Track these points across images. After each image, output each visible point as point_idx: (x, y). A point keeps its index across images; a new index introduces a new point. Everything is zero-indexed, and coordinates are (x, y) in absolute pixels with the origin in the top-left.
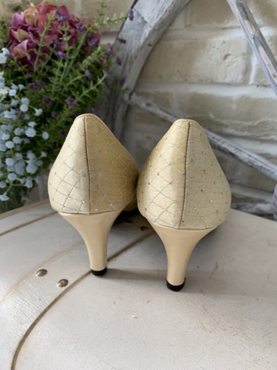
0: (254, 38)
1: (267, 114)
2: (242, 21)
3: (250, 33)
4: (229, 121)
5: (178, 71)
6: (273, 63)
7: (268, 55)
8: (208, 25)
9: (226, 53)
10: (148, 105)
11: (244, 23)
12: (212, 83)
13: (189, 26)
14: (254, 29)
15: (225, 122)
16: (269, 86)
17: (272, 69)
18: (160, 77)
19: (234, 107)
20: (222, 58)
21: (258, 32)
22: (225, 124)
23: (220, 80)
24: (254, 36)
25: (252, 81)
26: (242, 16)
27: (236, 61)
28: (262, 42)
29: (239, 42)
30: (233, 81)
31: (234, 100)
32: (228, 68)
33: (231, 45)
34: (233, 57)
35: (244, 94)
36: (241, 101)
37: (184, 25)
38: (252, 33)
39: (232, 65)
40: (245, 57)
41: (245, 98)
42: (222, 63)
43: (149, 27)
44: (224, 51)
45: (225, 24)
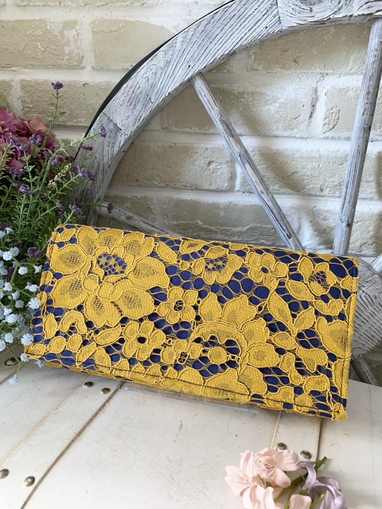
0: (240, 156)
1: (255, 220)
2: (227, 138)
4: (219, 227)
5: (158, 175)
6: (260, 181)
7: (255, 173)
8: (188, 130)
9: (209, 159)
10: (129, 218)
11: (229, 140)
12: (197, 189)
13: (167, 128)
14: (239, 146)
15: (212, 228)
17: (259, 185)
18: (137, 180)
19: (222, 213)
20: (206, 165)
22: (215, 230)
23: (207, 188)
24: (240, 153)
25: (237, 188)
26: (227, 133)
27: (221, 168)
29: (222, 149)
30: (219, 188)
31: (221, 207)
32: (213, 175)
33: (214, 152)
34: (217, 164)
35: (231, 201)
36: (229, 208)
37: (160, 127)
38: (237, 150)
39: (217, 172)
40: (229, 164)
41: (232, 205)
42: (206, 170)
43: (123, 134)
44: (208, 158)
45: (206, 130)
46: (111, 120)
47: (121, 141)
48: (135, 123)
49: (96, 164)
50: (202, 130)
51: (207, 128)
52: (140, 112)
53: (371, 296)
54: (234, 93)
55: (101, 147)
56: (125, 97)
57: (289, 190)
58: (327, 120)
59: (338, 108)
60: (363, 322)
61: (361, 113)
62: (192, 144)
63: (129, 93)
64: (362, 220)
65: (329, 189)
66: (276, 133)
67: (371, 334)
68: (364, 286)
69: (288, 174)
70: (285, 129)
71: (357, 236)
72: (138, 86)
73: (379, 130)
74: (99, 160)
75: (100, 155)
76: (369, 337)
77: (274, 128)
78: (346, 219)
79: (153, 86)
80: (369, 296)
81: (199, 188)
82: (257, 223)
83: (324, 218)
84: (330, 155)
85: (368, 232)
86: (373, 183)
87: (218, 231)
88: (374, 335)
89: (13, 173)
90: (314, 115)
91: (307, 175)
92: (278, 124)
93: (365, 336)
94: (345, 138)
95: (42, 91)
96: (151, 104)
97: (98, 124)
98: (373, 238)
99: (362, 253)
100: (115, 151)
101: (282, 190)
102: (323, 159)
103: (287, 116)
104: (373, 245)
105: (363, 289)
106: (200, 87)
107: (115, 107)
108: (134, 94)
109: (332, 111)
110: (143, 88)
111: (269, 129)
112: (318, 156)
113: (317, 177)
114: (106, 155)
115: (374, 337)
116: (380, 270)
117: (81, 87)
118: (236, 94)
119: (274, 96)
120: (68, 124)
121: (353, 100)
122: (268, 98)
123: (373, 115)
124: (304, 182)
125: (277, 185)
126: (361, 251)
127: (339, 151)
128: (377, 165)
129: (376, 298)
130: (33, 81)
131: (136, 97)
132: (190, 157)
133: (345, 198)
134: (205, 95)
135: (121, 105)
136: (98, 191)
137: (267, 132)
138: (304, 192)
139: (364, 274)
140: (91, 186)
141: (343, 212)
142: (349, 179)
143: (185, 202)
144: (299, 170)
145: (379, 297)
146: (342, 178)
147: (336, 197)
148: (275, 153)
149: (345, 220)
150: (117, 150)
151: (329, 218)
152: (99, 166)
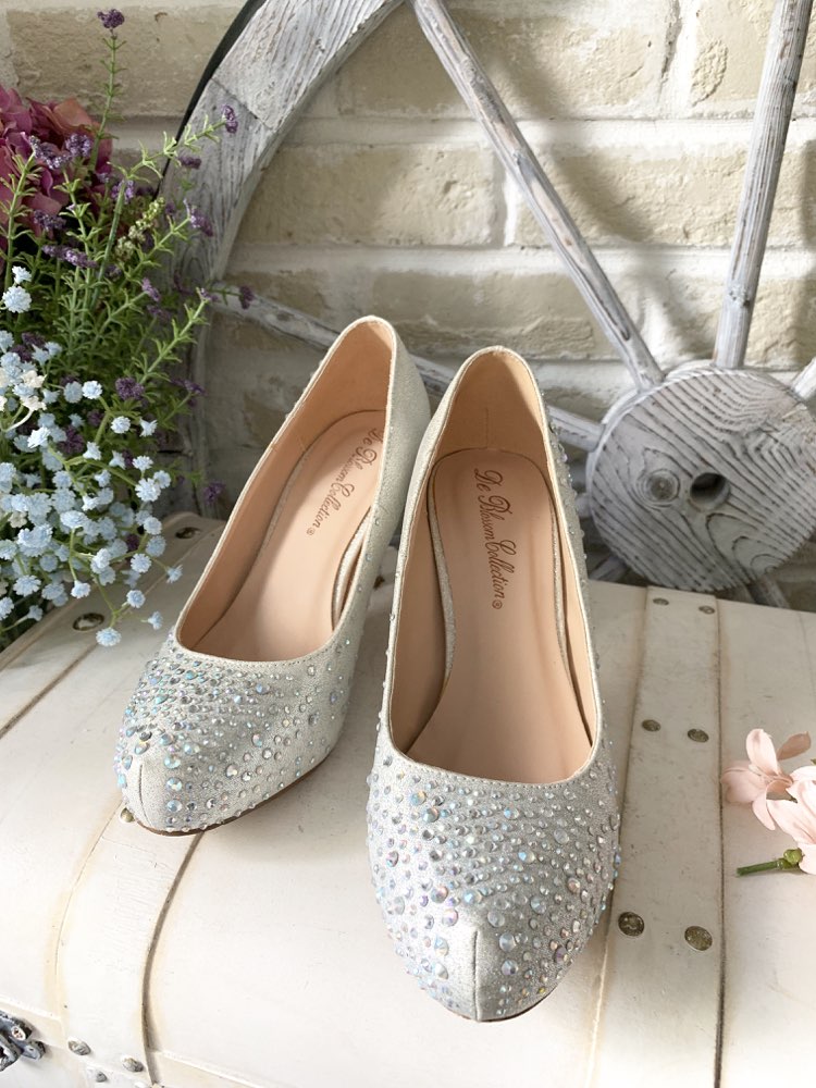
0: (519, 163)
1: (549, 308)
2: (490, 126)
3: (509, 152)
4: (471, 329)
5: (335, 219)
6: (561, 214)
7: (552, 200)
8: (398, 113)
9: (447, 178)
10: (283, 317)
11: (495, 130)
12: (422, 245)
13: (350, 111)
14: (517, 142)
15: (457, 332)
16: (548, 247)
17: (560, 227)
18: (290, 234)
19: (478, 298)
20: (441, 189)
21: (524, 149)
22: (463, 335)
23: (442, 240)
24: (519, 158)
25: (509, 238)
26: (489, 114)
27: (473, 196)
28: (537, 171)
29: (474, 153)
30: (470, 241)
31: (476, 281)
32: (457, 212)
33: (456, 160)
34: (465, 187)
35: (496, 269)
36: (493, 282)
37: (336, 110)
38: (513, 152)
39: (465, 205)
40: (491, 187)
41: (499, 277)
42: (441, 200)
43: (262, 128)
44: (443, 174)
45: (437, 112)
46: (234, 98)
47: (257, 145)
48: (287, 100)
49: (207, 201)
50: (429, 110)
51: (439, 105)
52: (297, 73)
53: (791, 448)
54: (498, 22)
55: (215, 161)
56: (263, 39)
57: (618, 238)
58: (700, 74)
59: (723, 47)
60: (774, 503)
61: (778, 53)
62: (408, 144)
63: (269, 30)
64: (769, 295)
65: (701, 232)
66: (590, 111)
67: (788, 526)
68: (776, 430)
69: (618, 202)
70: (610, 102)
71: (760, 328)
72: (289, 12)
73: (809, 92)
74: (211, 190)
75: (213, 177)
76: (786, 533)
77: (586, 99)
78: (743, 290)
79: (323, 11)
80: (788, 449)
81: (426, 242)
82: (553, 314)
83: (691, 294)
84: (706, 155)
85: (782, 320)
86: (794, 212)
87: (470, 337)
88: (796, 526)
89: (42, 222)
90: (673, 65)
91: (656, 202)
92: (595, 90)
93: (778, 531)
94: (737, 114)
95: (61, 36)
96: (320, 54)
97: (204, 107)
98: (793, 333)
99: (768, 365)
100: (246, 167)
101: (604, 240)
102: (690, 165)
103: (613, 71)
104: (791, 348)
105: (776, 435)
106: (426, 9)
107: (240, 66)
108: (281, 33)
109: (711, 54)
110: (301, 16)
111: (575, 104)
112: (679, 158)
113: (677, 205)
114: (227, 180)
115: (796, 531)
116: (808, 396)
117: (150, 24)
118: (502, 24)
119: (587, 24)
120: (127, 113)
121: (756, 26)
122: (573, 30)
123: (801, 57)
124: (651, 218)
125: (594, 229)
126: (766, 361)
127: (725, 144)
128: (803, 172)
129: (800, 452)
130: (38, 13)
131: (286, 39)
132: (405, 176)
133: (740, 247)
134: (438, 28)
135: (254, 61)
136: (213, 261)
137: (572, 110)
138: (651, 241)
139: (777, 405)
140: (199, 250)
141: (736, 277)
142: (749, 204)
143: (397, 276)
144: (640, 191)
145: (806, 449)
146: (729, 204)
147: (717, 247)
148: (589, 156)
149: (739, 294)
150: (251, 165)
151: (702, 294)
152: (212, 203)
